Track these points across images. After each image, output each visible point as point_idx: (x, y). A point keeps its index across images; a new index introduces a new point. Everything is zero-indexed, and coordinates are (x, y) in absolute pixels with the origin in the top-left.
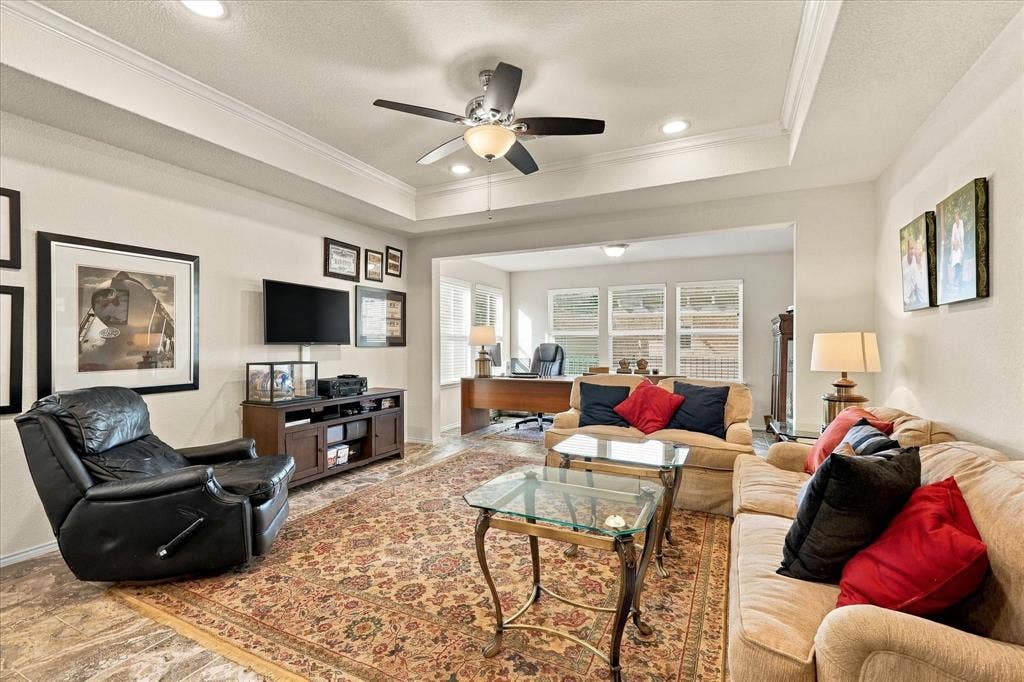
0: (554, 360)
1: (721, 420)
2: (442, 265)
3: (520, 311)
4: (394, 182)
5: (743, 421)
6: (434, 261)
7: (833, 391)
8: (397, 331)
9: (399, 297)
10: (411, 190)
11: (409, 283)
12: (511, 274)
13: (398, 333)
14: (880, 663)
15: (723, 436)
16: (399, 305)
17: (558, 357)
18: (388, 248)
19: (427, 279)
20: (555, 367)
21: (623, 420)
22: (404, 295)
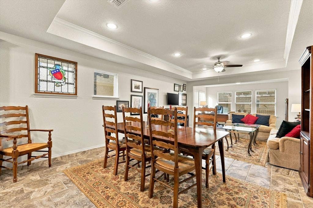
0: (220, 110)
1: (268, 123)
2: (195, 87)
3: (209, 97)
4: (189, 72)
5: (274, 123)
6: (193, 87)
7: (297, 117)
8: (184, 102)
9: (185, 95)
10: (191, 73)
11: (187, 91)
12: (207, 88)
13: (185, 103)
14: (286, 142)
15: (269, 126)
16: (185, 96)
17: (221, 109)
18: (184, 84)
19: (192, 91)
20: (221, 111)
21: (243, 122)
22: (186, 94)
